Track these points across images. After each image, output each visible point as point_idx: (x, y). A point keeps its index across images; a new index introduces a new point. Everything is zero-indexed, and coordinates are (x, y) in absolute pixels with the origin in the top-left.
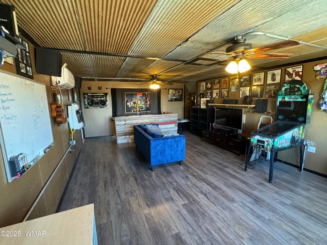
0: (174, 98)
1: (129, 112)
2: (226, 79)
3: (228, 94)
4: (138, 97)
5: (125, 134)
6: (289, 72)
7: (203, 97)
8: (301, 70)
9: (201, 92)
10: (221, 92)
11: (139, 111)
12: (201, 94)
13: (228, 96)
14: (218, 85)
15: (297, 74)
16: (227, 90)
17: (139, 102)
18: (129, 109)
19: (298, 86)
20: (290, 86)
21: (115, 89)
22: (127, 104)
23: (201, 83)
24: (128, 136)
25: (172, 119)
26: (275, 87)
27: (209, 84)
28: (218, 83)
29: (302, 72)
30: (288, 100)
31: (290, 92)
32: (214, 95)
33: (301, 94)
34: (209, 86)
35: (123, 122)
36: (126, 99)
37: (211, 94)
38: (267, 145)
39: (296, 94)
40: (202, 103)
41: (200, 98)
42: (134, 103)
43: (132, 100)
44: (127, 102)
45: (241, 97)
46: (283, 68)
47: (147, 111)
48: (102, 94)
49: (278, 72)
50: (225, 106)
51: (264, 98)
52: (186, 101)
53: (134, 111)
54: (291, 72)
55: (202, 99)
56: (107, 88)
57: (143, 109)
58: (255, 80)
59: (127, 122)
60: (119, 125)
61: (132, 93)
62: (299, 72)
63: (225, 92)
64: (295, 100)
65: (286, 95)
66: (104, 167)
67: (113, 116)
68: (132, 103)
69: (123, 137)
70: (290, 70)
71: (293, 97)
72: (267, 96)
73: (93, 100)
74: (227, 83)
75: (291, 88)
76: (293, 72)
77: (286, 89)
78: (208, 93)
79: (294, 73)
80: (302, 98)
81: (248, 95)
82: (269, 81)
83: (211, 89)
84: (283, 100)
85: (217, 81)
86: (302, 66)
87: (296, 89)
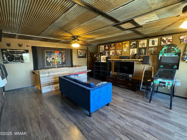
0: (81, 55)
1: (49, 66)
2: (120, 44)
3: (121, 53)
4: (56, 54)
5: (49, 84)
6: (164, 40)
7: (102, 55)
8: (171, 39)
9: (101, 52)
10: (116, 52)
11: (57, 65)
12: (101, 53)
13: (121, 54)
14: (114, 47)
15: (169, 41)
16: (121, 50)
17: (57, 58)
18: (49, 64)
19: (173, 48)
20: (168, 47)
21: (36, 47)
22: (47, 60)
23: (101, 46)
24: (51, 86)
25: (83, 70)
26: (154, 49)
27: (107, 47)
28: (114, 46)
29: (172, 40)
30: (166, 56)
31: (168, 51)
32: (111, 54)
33: (175, 53)
34: (107, 48)
35: (47, 75)
36: (46, 56)
37: (109, 53)
38: (168, 85)
39: (172, 52)
40: (102, 59)
41: (100, 55)
42: (53, 59)
43: (51, 57)
44: (47, 58)
45: (131, 55)
46: (160, 37)
47: (63, 65)
48: (22, 51)
49: (156, 40)
50: (122, 60)
51: (147, 55)
52: (88, 58)
53: (53, 65)
54: (165, 40)
55: (102, 56)
56: (27, 46)
57: (60, 64)
58: (141, 44)
59: (50, 74)
60: (43, 77)
61: (51, 51)
62: (170, 40)
63: (119, 52)
64: (171, 56)
65: (165, 53)
66: (39, 123)
67: (34, 70)
68: (51, 59)
69: (48, 87)
70: (164, 38)
71: (169, 54)
72: (149, 54)
73: (14, 56)
74: (120, 46)
75: (168, 49)
76: (166, 39)
77: (165, 50)
78: (106, 52)
79: (167, 41)
80: (175, 55)
81: (136, 53)
82: (150, 45)
83: (109, 49)
84: (163, 56)
85: (113, 45)
86: (172, 36)
87: (172, 49)
